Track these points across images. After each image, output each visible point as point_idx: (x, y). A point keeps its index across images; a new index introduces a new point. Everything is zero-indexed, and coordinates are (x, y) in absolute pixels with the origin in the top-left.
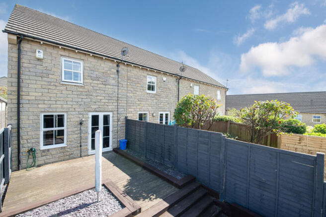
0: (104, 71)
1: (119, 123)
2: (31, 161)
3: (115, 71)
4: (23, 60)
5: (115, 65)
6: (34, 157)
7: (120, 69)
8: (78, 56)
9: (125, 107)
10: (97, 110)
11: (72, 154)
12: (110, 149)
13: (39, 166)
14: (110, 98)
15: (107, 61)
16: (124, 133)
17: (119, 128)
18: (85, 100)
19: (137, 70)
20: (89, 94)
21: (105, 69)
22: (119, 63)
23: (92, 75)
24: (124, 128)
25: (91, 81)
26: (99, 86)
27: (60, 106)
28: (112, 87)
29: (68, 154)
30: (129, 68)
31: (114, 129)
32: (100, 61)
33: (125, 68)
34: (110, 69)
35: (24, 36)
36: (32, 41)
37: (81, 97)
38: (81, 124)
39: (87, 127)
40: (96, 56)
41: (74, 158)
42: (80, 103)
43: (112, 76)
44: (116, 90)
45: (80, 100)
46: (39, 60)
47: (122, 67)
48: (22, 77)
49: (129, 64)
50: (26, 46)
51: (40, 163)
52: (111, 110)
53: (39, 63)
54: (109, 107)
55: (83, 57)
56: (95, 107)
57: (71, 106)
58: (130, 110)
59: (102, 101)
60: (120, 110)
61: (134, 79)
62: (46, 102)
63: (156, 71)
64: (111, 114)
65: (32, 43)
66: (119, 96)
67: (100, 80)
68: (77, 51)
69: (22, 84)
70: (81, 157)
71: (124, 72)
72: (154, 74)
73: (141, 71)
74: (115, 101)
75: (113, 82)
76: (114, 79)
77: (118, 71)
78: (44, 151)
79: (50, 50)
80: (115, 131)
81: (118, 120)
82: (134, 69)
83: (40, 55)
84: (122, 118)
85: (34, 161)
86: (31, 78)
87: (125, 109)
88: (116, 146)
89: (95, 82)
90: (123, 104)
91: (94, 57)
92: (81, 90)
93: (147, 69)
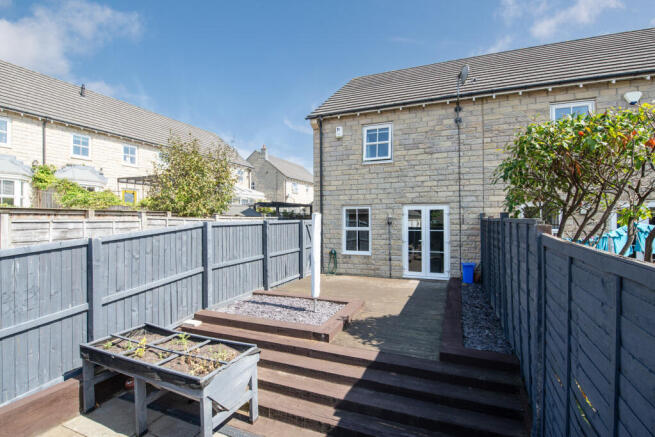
0: (427, 129)
1: (464, 227)
2: (332, 265)
3: (451, 121)
4: (326, 145)
5: (451, 110)
6: (336, 263)
7: (461, 115)
8: (384, 118)
9: (478, 193)
10: (417, 200)
11: (378, 269)
12: (445, 276)
13: (340, 274)
14: (440, 177)
15: (435, 108)
16: (478, 250)
17: (464, 238)
18: (396, 185)
19: (515, 102)
20: (401, 175)
21: (431, 124)
22: (457, 103)
23: (407, 142)
24: (479, 239)
25: (404, 152)
26: (420, 157)
27: (361, 197)
28: (445, 155)
29: (373, 267)
30: (487, 106)
31: (454, 238)
32: (420, 114)
33: (477, 108)
34: (440, 121)
35: (322, 116)
36: (332, 119)
37: (390, 180)
38: (389, 224)
39: (400, 230)
40: (411, 107)
41: (382, 277)
42: (388, 191)
43: (444, 133)
44: (456, 160)
45: (388, 186)
46: (339, 139)
47: (467, 109)
48: (325, 164)
49: (483, 97)
50: (327, 127)
51: (342, 271)
52: (444, 200)
53: (338, 143)
54: (440, 194)
55: (391, 116)
56: (414, 195)
57: (375, 196)
58: (492, 198)
59: (426, 184)
60: (465, 199)
61: (505, 127)
62: (347, 192)
63: (581, 85)
64: (445, 209)
65: (332, 121)
66: (463, 170)
67: (421, 146)
68: (379, 111)
69: (325, 173)
70: (390, 277)
71: (473, 119)
72: (580, 95)
73: (526, 100)
74: (452, 183)
75: (449, 143)
76: (449, 138)
77: (458, 121)
78: (345, 256)
79: (350, 122)
80: (455, 244)
81: (462, 222)
82: (504, 103)
83: (340, 133)
84: (472, 217)
85: (336, 266)
86: (333, 163)
87: (481, 198)
88: (457, 274)
89: (411, 152)
90: (472, 188)
91: (409, 109)
92: (389, 169)
93: (547, 91)
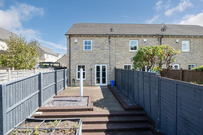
0: (101, 43)
1: (111, 71)
2: (73, 84)
3: (108, 41)
4: (71, 44)
5: (108, 38)
6: (75, 83)
7: (110, 40)
8: (90, 38)
9: (114, 61)
10: (99, 63)
11: (88, 84)
12: (106, 84)
13: (76, 86)
14: (106, 57)
15: (103, 37)
16: (114, 77)
17: (111, 74)
18: (93, 58)
19: (122, 38)
20: (95, 56)
21: (103, 41)
22: (110, 36)
23: (96, 46)
24: (114, 74)
25: (96, 49)
26: (100, 51)
27: (83, 61)
28: (106, 50)
29: (86, 83)
30: (116, 38)
31: (108, 74)
32: (100, 38)
33: (114, 39)
34: (105, 40)
35: (71, 35)
36: (74, 36)
37: (91, 57)
38: (91, 70)
39: (94, 72)
40: (98, 36)
41: (89, 86)
42: (91, 60)
43: (106, 44)
44: (109, 52)
45: (91, 58)
46: (76, 43)
47: (112, 38)
48: (71, 50)
49: (116, 36)
50: (72, 38)
51: (76, 85)
52: (106, 63)
53: (76, 44)
54: (105, 61)
55: (92, 38)
56: (98, 61)
57: (87, 62)
58: (118, 63)
59: (101, 58)
60: (111, 63)
61: (120, 44)
62: (78, 60)
63: (136, 36)
64: (106, 65)
66: (111, 55)
67: (100, 47)
68: (89, 36)
69: (71, 54)
70: (91, 86)
71: (113, 41)
72: (136, 38)
73: (125, 38)
74: (108, 58)
75: (107, 47)
76: (107, 46)
77: (109, 41)
78: (78, 80)
79: (79, 38)
80: (109, 75)
81: (110, 69)
82: (120, 38)
83: (76, 41)
84: (113, 68)
85: (75, 84)
86: (74, 50)
87: (115, 63)
88: (109, 83)
89: (98, 49)
90: (113, 60)
91: (97, 36)
92: (91, 54)
93: (129, 36)
